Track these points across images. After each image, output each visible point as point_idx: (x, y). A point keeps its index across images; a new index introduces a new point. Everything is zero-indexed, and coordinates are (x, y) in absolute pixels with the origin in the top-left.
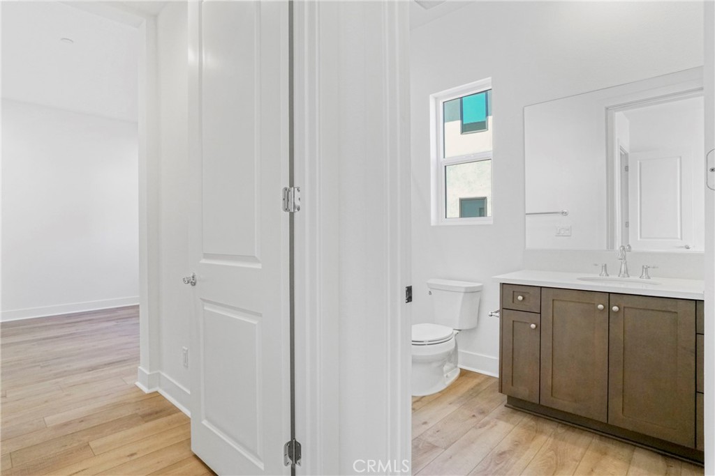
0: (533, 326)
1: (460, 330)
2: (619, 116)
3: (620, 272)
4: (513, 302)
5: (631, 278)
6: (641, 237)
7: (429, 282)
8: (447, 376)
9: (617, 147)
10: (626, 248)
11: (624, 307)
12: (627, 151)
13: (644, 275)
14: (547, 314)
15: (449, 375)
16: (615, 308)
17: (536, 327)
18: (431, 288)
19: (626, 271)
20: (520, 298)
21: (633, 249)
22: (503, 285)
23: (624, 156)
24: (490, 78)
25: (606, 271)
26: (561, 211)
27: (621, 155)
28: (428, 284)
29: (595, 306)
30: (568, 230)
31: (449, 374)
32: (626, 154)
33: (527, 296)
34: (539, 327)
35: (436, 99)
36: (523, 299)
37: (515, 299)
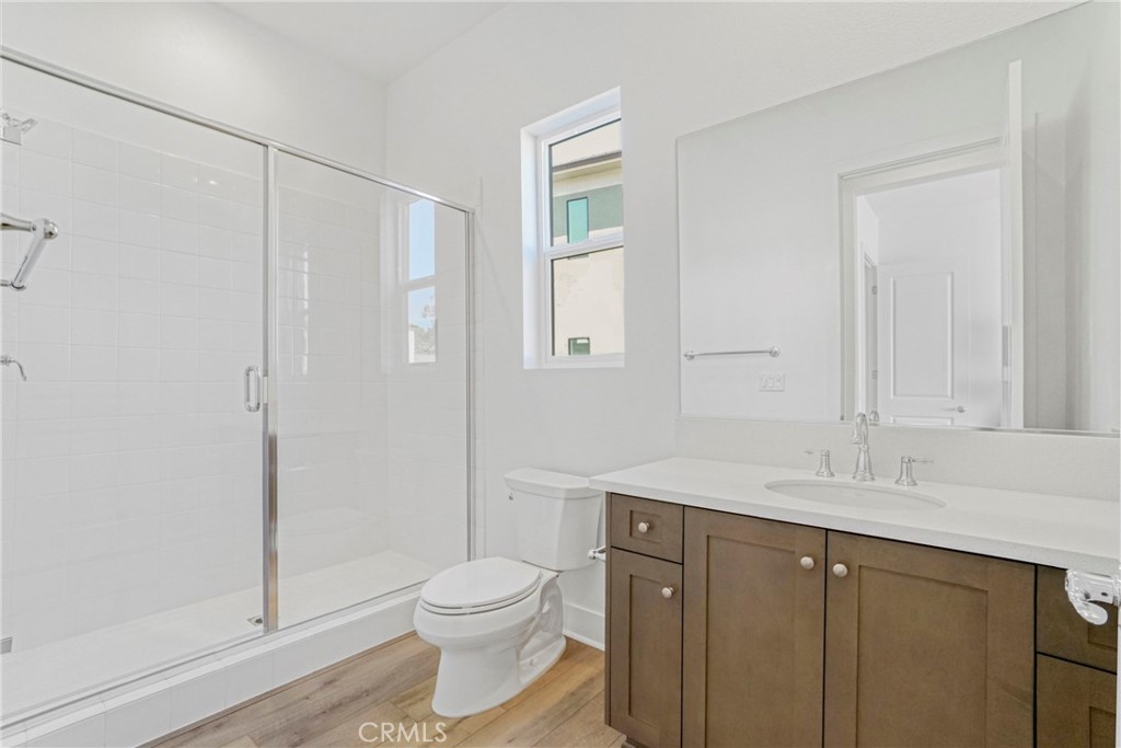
0: (667, 592)
1: (560, 572)
2: (861, 202)
3: (857, 467)
4: (631, 535)
5: (879, 483)
6: (895, 394)
7: (507, 476)
8: (531, 664)
9: (859, 255)
10: (870, 420)
11: (860, 567)
12: (876, 261)
13: (904, 477)
14: (695, 566)
15: (536, 660)
16: (839, 568)
17: (673, 593)
18: (512, 489)
19: (869, 466)
20: (643, 527)
21: (882, 420)
22: (611, 496)
23: (871, 270)
24: (619, 88)
25: (828, 466)
26: (768, 349)
27: (866, 267)
28: (507, 480)
29: (794, 557)
30: (779, 381)
31: (535, 658)
32: (874, 268)
33: (657, 522)
34: (680, 593)
35: (536, 138)
36: (649, 528)
37: (634, 529)
